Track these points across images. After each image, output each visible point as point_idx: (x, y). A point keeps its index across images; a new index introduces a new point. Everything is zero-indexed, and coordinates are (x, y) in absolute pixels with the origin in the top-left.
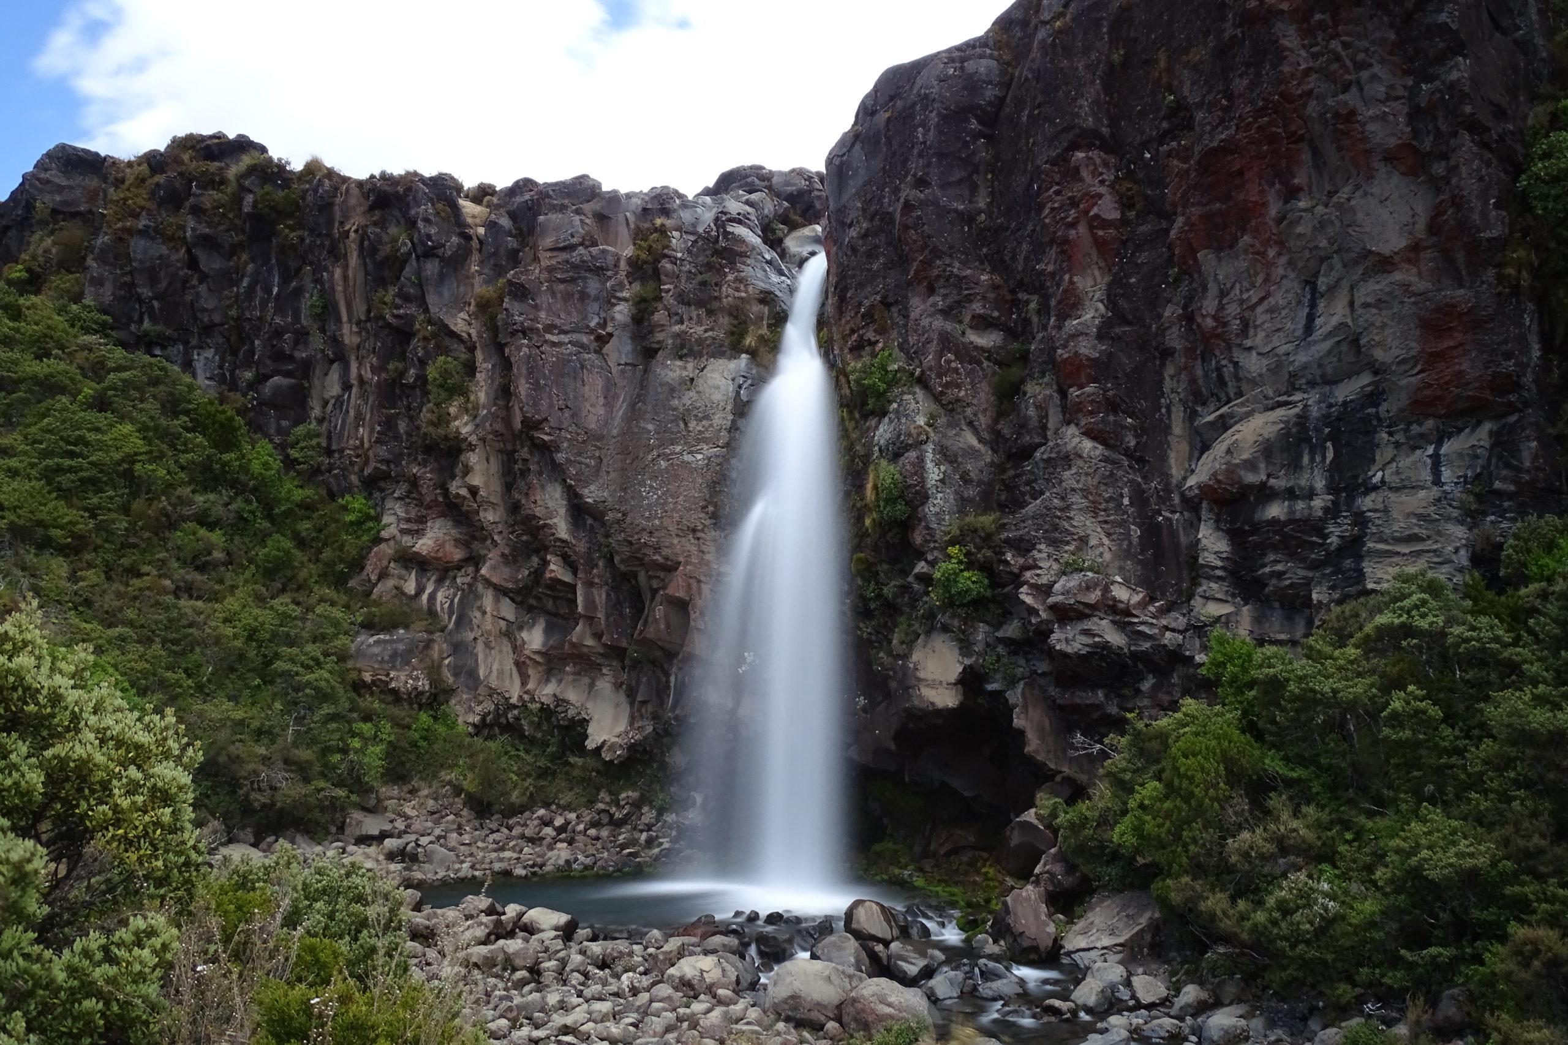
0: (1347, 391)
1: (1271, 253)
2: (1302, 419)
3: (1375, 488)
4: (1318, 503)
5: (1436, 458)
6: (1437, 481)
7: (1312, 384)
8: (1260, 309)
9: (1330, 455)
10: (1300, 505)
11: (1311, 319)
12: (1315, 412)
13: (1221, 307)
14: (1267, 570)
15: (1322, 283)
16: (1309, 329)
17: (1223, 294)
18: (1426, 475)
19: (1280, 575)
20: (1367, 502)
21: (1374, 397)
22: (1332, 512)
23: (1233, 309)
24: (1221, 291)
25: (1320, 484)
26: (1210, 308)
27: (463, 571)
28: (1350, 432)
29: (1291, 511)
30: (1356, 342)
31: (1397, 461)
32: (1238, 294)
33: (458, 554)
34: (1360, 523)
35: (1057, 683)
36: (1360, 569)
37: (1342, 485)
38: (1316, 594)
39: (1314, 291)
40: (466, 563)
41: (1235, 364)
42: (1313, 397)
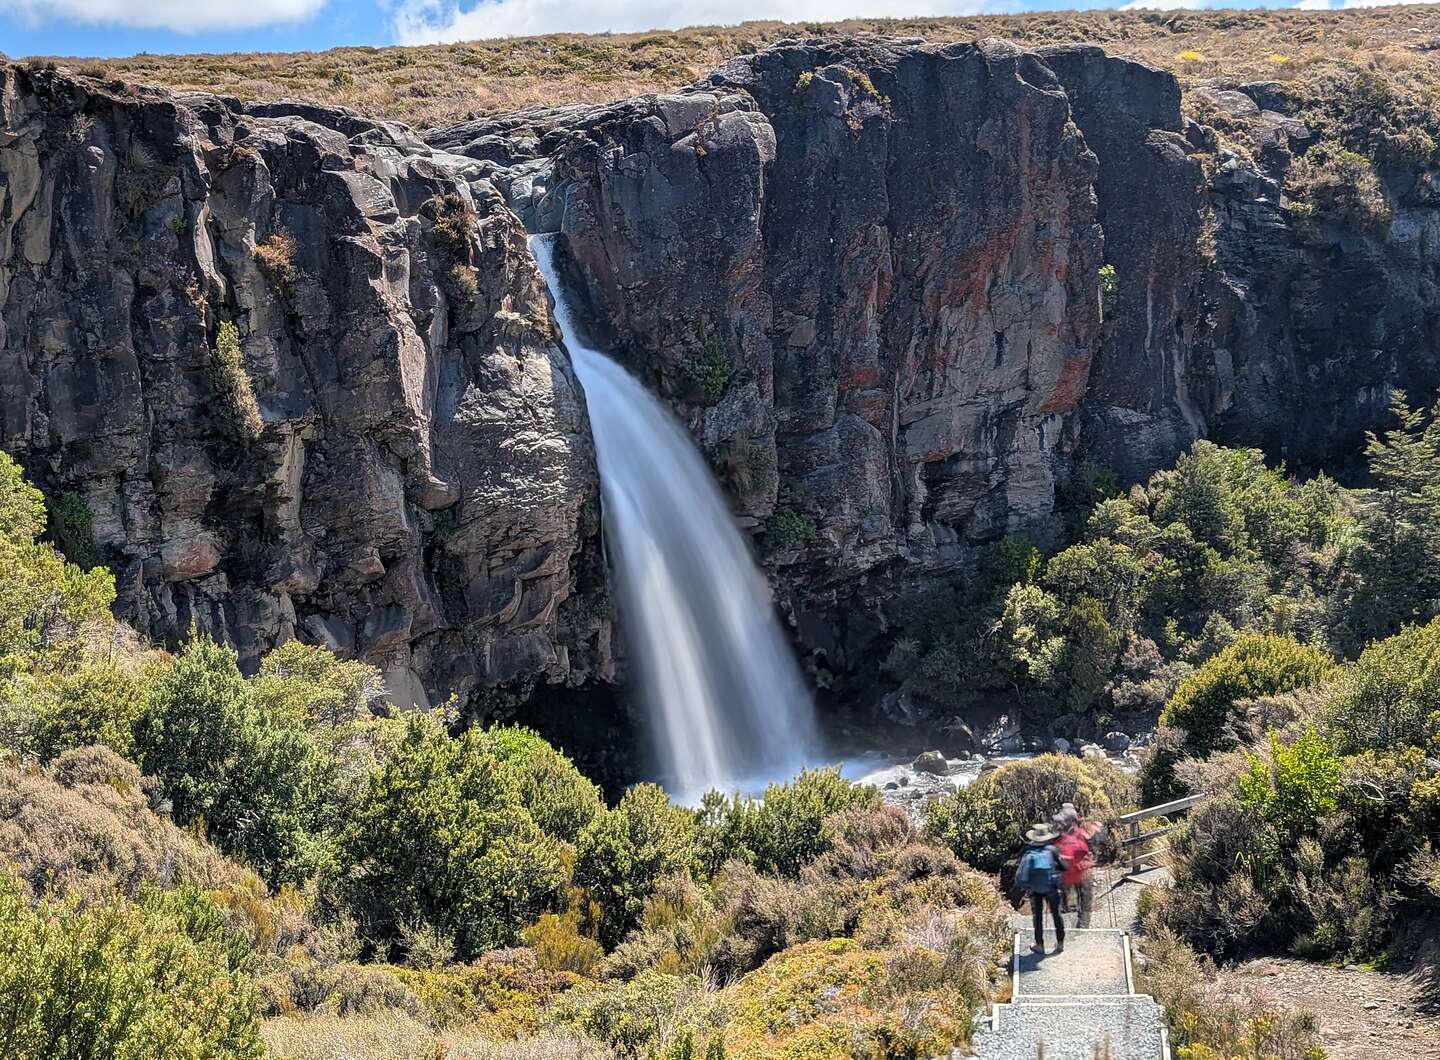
0: (1008, 398)
1: (981, 312)
2: (986, 412)
3: (1014, 452)
4: (991, 462)
5: (1042, 435)
6: (1041, 448)
7: (989, 393)
8: (967, 346)
9: (995, 434)
10: (981, 463)
11: (999, 355)
12: (993, 410)
13: (949, 342)
14: (947, 502)
15: (1009, 336)
16: (999, 361)
17: (950, 334)
18: (1037, 444)
19: (953, 505)
20: (1010, 460)
21: (1022, 402)
22: (995, 467)
23: (954, 344)
24: (949, 333)
25: (991, 452)
26: (943, 342)
27: (213, 579)
28: (1005, 420)
29: (976, 467)
30: (1026, 372)
31: (1024, 437)
32: (958, 335)
33: (212, 560)
34: (1007, 472)
35: (812, 591)
36: (1005, 498)
37: (1001, 452)
38: (979, 514)
39: (1000, 338)
40: (216, 570)
41: (945, 377)
42: (991, 400)
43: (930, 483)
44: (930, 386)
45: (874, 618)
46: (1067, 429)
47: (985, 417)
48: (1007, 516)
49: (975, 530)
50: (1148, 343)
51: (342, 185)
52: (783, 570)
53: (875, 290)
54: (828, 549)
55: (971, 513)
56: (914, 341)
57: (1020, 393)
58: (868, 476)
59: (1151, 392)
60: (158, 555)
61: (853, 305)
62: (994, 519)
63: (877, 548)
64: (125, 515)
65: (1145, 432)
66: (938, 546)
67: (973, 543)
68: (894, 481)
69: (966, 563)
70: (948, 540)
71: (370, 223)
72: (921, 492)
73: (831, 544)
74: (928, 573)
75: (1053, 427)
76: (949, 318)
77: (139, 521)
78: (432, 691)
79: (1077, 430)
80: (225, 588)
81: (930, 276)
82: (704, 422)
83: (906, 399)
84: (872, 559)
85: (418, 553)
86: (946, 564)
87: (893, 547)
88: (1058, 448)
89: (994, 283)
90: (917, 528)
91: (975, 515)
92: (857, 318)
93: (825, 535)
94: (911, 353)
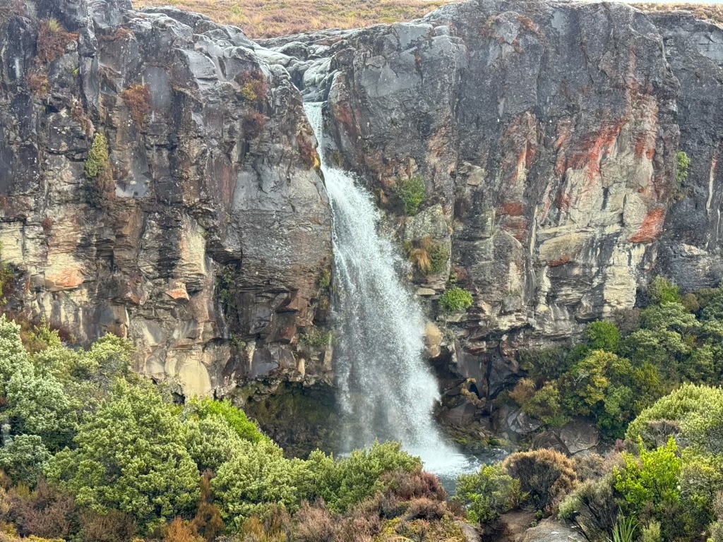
0: (609, 230)
1: (594, 174)
2: (594, 238)
3: (611, 265)
4: (594, 270)
5: (630, 257)
6: (629, 264)
7: (596, 226)
8: (583, 194)
9: (598, 253)
10: (587, 270)
11: (605, 202)
12: (598, 237)
13: (571, 191)
14: (563, 293)
15: (612, 191)
16: (604, 206)
17: (572, 186)
18: (626, 262)
19: (567, 295)
20: (608, 270)
21: (617, 234)
22: (597, 274)
23: (575, 193)
25: (595, 264)
26: (567, 190)
27: (78, 292)
28: (607, 245)
29: (584, 273)
30: (621, 215)
31: (618, 256)
32: (577, 188)
33: (79, 280)
34: (605, 278)
35: (470, 340)
36: (603, 295)
37: (602, 264)
38: (585, 303)
39: (606, 192)
40: (80, 287)
41: (568, 213)
42: (597, 231)
43: (554, 280)
44: (558, 218)
45: (509, 363)
46: (648, 254)
47: (593, 242)
48: (602, 306)
49: (581, 314)
50: (708, 205)
51: (183, 58)
52: (451, 325)
53: (525, 154)
54: (482, 315)
55: (579, 303)
56: (549, 188)
57: (617, 227)
58: (510, 271)
59: (709, 236)
60: (43, 273)
61: (509, 162)
62: (595, 307)
63: (513, 317)
64: (23, 246)
65: (702, 262)
66: (556, 320)
67: (580, 321)
68: (529, 277)
69: (575, 334)
70: (563, 318)
71: (199, 82)
72: (546, 285)
73: (482, 311)
74: (547, 337)
75: (639, 252)
76: (573, 176)
77: (32, 251)
78: (213, 378)
79: (654, 256)
80: (85, 298)
81: (562, 148)
82: (405, 225)
83: (542, 225)
84: (509, 324)
85: (211, 289)
86: (560, 333)
87: (525, 318)
88: (640, 267)
89: (604, 156)
90: (542, 308)
91: (582, 304)
92: (511, 170)
93: (479, 305)
94: (546, 196)
